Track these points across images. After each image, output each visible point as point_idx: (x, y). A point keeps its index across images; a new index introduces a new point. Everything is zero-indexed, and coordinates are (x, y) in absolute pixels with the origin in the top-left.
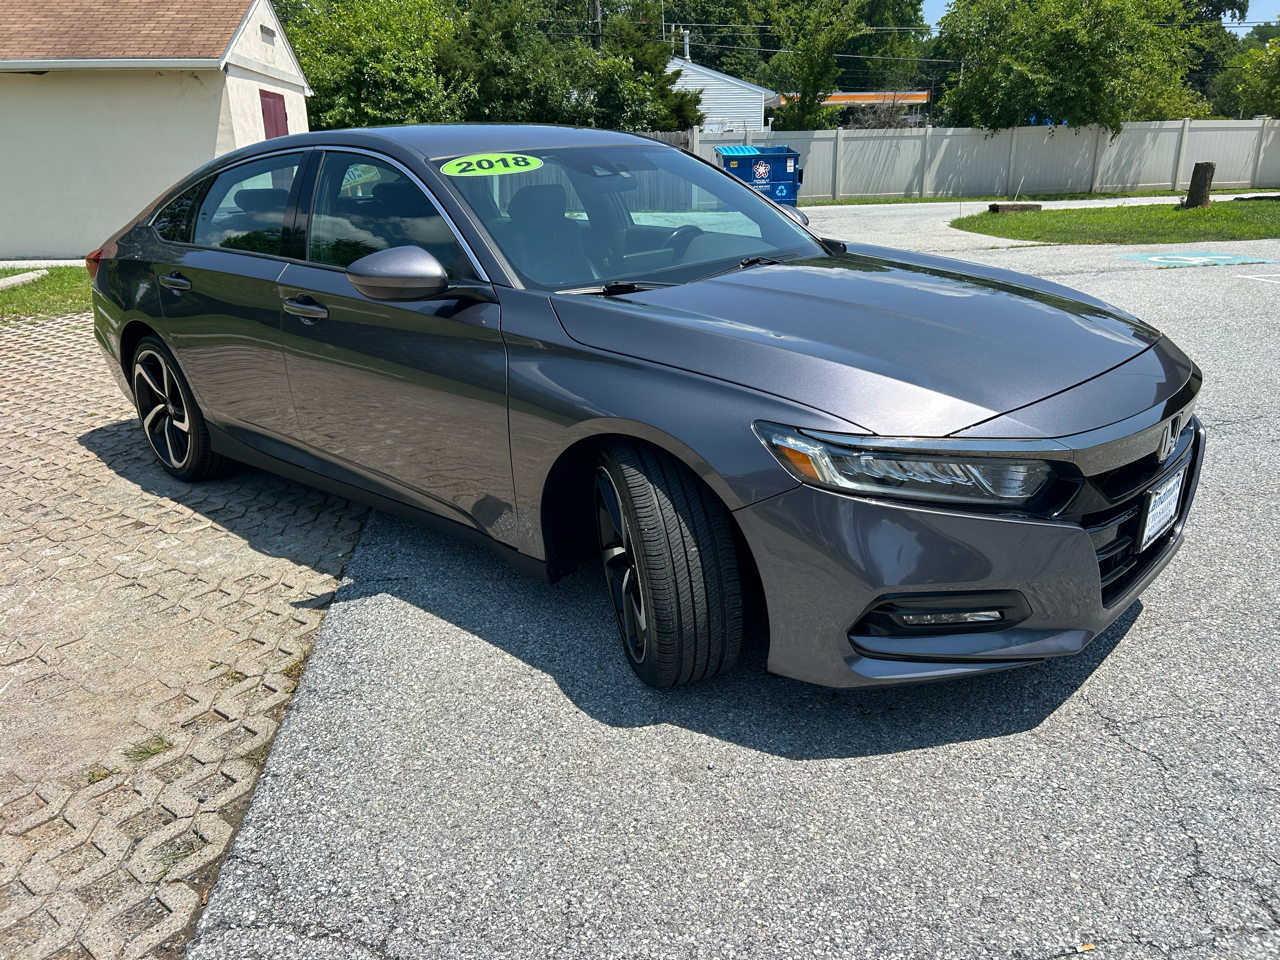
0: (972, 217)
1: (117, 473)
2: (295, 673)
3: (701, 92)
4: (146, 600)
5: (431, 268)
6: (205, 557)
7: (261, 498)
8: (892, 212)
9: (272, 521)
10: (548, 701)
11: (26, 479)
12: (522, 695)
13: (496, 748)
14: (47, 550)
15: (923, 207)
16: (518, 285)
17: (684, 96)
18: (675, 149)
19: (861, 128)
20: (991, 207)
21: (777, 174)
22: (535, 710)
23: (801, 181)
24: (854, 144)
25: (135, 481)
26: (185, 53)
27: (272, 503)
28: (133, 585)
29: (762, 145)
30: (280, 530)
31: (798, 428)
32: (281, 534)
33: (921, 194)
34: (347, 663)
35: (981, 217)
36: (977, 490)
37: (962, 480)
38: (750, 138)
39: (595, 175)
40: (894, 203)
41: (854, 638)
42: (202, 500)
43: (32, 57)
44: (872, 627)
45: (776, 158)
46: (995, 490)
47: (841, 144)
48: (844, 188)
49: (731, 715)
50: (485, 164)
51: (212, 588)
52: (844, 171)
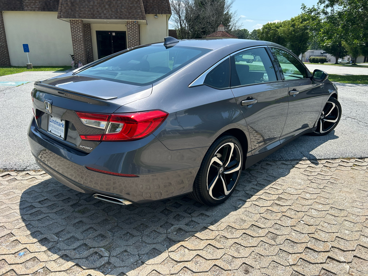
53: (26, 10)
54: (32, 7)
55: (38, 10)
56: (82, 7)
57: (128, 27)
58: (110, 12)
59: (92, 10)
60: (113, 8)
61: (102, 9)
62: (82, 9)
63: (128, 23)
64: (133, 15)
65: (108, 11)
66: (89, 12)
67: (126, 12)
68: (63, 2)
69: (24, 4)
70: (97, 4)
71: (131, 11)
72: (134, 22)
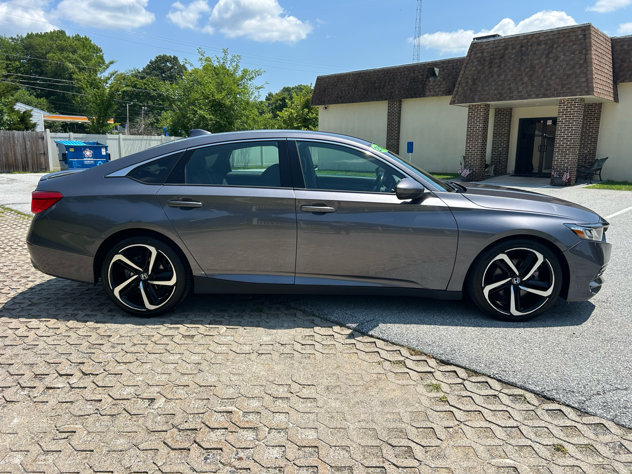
21: (97, 155)
23: (109, 159)
24: (129, 142)
31: (575, 224)
38: (72, 136)
45: (95, 148)
53: (428, 96)
54: (435, 91)
55: (442, 95)
56: (486, 84)
57: (560, 110)
58: (530, 88)
59: (500, 88)
60: (535, 80)
61: (516, 84)
62: (486, 88)
63: (560, 103)
64: (569, 89)
65: (527, 87)
66: (496, 92)
67: (558, 84)
68: (462, 81)
69: (427, 87)
70: (511, 77)
71: (566, 82)
72: (573, 100)
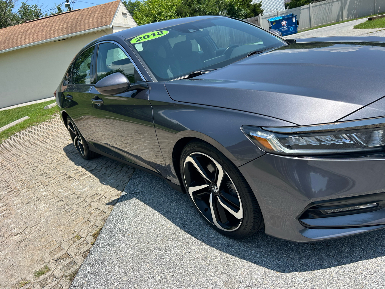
0: (362, 24)
1: (70, 159)
2: (95, 236)
3: (261, 3)
4: (63, 206)
5: (124, 80)
6: (84, 188)
7: (107, 163)
8: (332, 28)
9: (108, 172)
10: (179, 247)
11: (45, 164)
12: (170, 244)
13: (155, 271)
14: (41, 189)
15: (343, 24)
16: (155, 81)
17: (255, 5)
18: (226, 17)
19: (318, 2)
20: (368, 19)
21: (290, 23)
22: (174, 252)
23: (298, 24)
24: (316, 7)
25: (73, 161)
26: (101, 25)
27: (109, 165)
28: (61, 201)
29: (283, 15)
30: (110, 175)
31: (261, 127)
32: (110, 176)
33: (343, 20)
34: (113, 231)
35: (365, 23)
36: (356, 145)
37: (347, 141)
38: (279, 14)
39: (189, 32)
40: (333, 25)
41: (302, 220)
42: (89, 166)
43: (61, 35)
44: (311, 214)
45: (288, 19)
46: (366, 144)
47: (311, 9)
48: (314, 23)
49: (253, 251)
50: (146, 37)
51: (82, 200)
52: (314, 18)
